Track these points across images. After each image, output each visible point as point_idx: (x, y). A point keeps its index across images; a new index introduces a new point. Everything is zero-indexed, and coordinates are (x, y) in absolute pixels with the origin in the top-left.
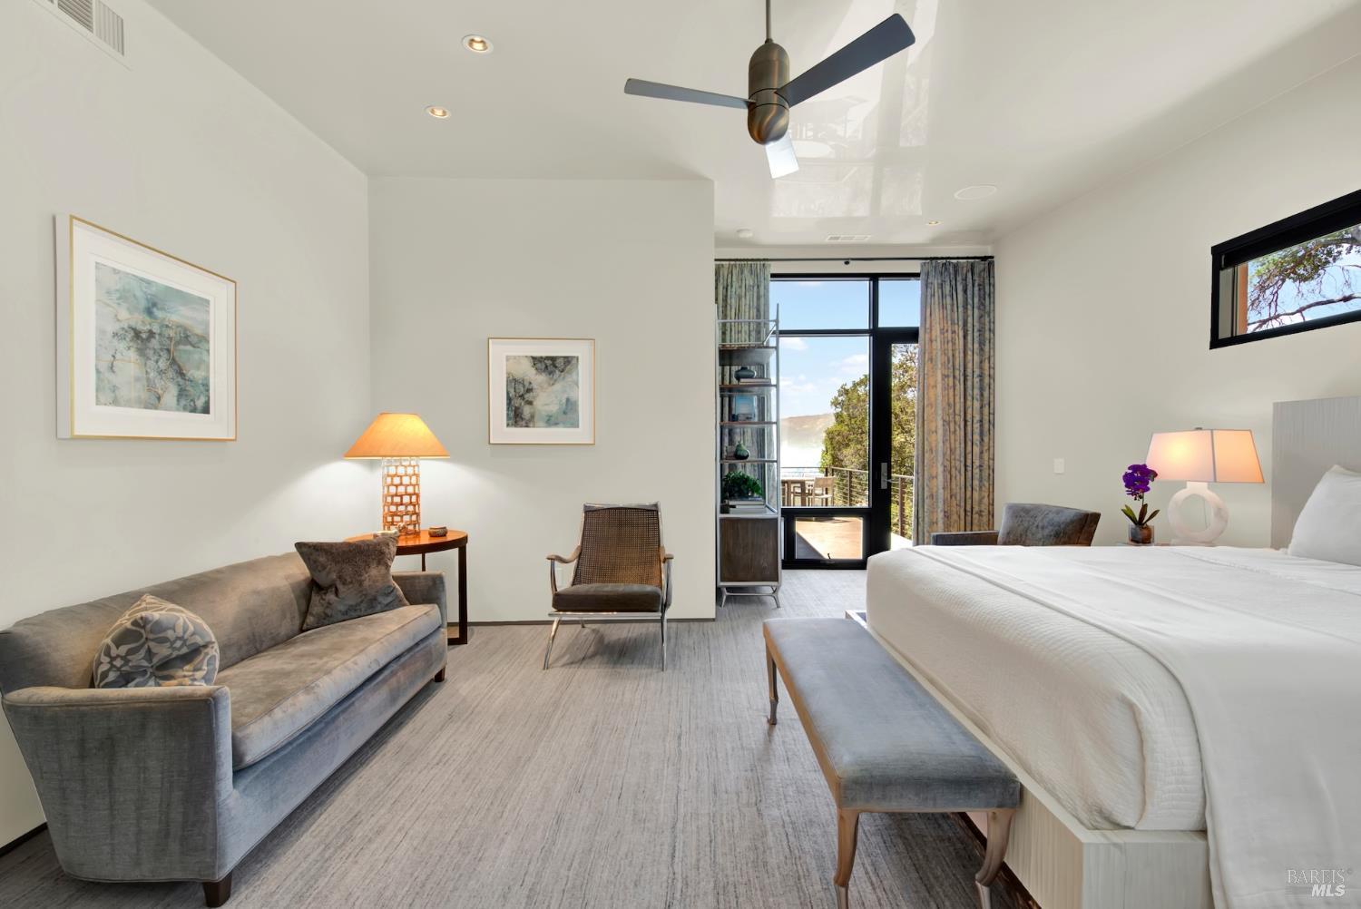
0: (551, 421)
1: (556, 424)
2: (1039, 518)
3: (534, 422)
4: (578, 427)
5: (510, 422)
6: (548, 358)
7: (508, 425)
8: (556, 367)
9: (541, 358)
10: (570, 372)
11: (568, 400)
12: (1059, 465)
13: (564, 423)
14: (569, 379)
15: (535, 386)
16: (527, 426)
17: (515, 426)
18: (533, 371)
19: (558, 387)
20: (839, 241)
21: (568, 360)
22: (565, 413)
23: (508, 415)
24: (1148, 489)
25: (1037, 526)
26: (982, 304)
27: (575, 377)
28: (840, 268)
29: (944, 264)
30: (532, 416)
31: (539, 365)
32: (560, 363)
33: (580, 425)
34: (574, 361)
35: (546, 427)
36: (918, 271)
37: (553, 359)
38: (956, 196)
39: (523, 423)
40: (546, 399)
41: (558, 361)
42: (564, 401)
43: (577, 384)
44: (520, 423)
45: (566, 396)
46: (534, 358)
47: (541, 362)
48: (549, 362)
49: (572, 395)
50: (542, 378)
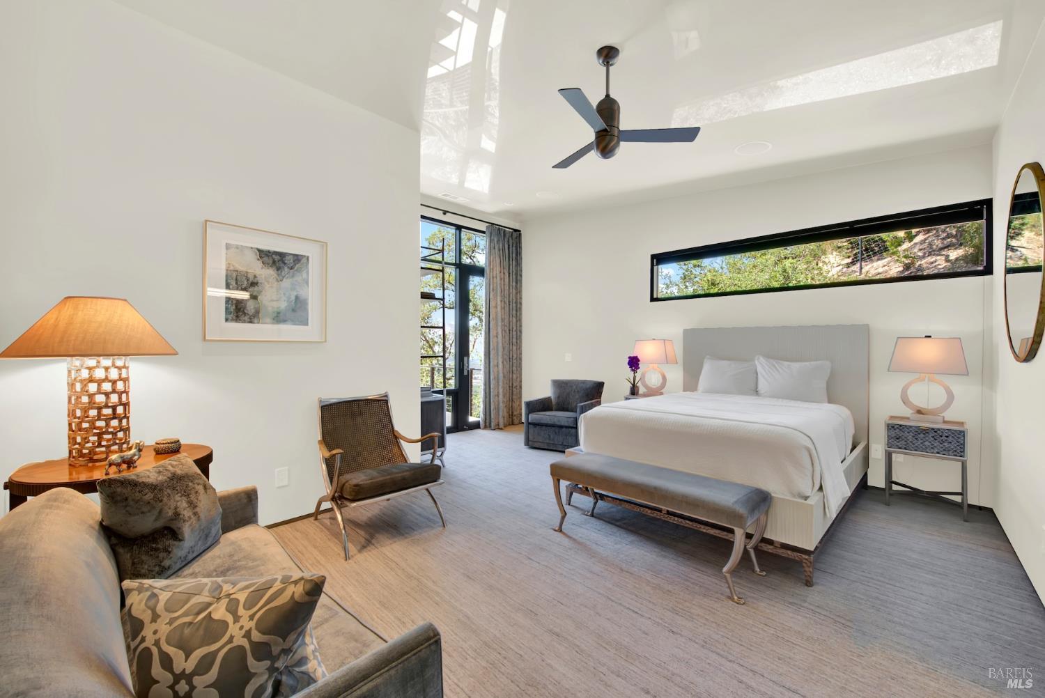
0: (279, 318)
1: (284, 321)
2: (574, 387)
3: (258, 318)
4: (307, 324)
5: (230, 317)
6: (276, 253)
7: (227, 320)
8: (285, 264)
9: (269, 252)
10: (299, 271)
11: (297, 298)
12: (568, 357)
13: (293, 321)
14: (298, 278)
15: (260, 280)
16: (251, 322)
17: (236, 321)
18: (259, 264)
19: (286, 283)
20: (448, 197)
21: (298, 258)
22: (294, 310)
23: (227, 309)
24: (639, 368)
25: (574, 391)
26: (516, 259)
27: (304, 276)
28: (439, 216)
29: (499, 229)
30: (257, 312)
31: (266, 259)
32: (289, 260)
33: (309, 324)
34: (304, 260)
35: (273, 323)
36: (485, 230)
37: (282, 255)
38: (537, 195)
39: (246, 318)
40: (274, 294)
41: (287, 258)
42: (293, 298)
43: (307, 283)
44: (243, 318)
45: (295, 293)
46: (259, 250)
47: (268, 256)
48: (277, 258)
49: (302, 293)
50: (271, 272)
